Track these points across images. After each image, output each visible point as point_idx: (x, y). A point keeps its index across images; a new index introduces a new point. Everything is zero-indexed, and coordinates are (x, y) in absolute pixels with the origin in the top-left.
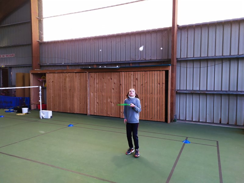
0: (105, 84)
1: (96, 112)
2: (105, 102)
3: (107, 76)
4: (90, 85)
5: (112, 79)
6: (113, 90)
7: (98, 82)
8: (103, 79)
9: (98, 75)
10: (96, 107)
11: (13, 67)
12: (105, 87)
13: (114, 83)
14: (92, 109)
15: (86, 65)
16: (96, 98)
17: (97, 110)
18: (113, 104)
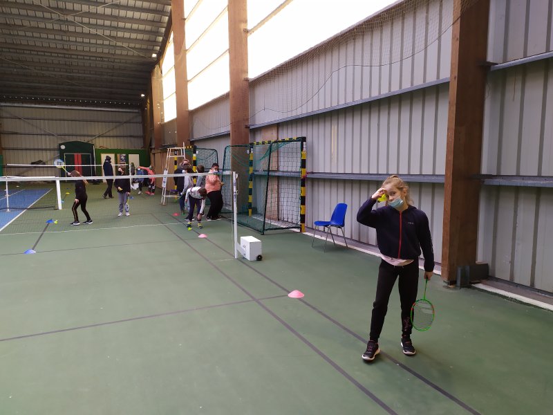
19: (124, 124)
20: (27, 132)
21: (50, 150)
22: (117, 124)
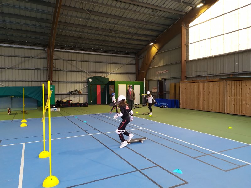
0: (241, 90)
1: (232, 111)
2: (241, 104)
3: (243, 84)
4: (227, 91)
5: (247, 86)
6: (248, 95)
7: (234, 88)
8: (239, 86)
9: (234, 83)
10: (232, 107)
11: (167, 79)
12: (241, 92)
13: (249, 89)
14: (229, 109)
15: (223, 75)
16: (232, 101)
17: (234, 110)
18: (248, 106)
19: (126, 65)
20: (68, 69)
21: (81, 82)
22: (122, 65)
